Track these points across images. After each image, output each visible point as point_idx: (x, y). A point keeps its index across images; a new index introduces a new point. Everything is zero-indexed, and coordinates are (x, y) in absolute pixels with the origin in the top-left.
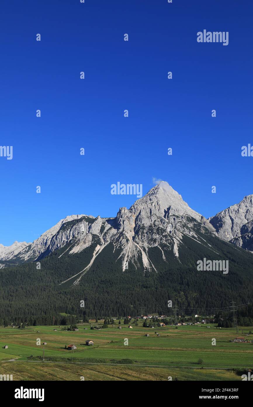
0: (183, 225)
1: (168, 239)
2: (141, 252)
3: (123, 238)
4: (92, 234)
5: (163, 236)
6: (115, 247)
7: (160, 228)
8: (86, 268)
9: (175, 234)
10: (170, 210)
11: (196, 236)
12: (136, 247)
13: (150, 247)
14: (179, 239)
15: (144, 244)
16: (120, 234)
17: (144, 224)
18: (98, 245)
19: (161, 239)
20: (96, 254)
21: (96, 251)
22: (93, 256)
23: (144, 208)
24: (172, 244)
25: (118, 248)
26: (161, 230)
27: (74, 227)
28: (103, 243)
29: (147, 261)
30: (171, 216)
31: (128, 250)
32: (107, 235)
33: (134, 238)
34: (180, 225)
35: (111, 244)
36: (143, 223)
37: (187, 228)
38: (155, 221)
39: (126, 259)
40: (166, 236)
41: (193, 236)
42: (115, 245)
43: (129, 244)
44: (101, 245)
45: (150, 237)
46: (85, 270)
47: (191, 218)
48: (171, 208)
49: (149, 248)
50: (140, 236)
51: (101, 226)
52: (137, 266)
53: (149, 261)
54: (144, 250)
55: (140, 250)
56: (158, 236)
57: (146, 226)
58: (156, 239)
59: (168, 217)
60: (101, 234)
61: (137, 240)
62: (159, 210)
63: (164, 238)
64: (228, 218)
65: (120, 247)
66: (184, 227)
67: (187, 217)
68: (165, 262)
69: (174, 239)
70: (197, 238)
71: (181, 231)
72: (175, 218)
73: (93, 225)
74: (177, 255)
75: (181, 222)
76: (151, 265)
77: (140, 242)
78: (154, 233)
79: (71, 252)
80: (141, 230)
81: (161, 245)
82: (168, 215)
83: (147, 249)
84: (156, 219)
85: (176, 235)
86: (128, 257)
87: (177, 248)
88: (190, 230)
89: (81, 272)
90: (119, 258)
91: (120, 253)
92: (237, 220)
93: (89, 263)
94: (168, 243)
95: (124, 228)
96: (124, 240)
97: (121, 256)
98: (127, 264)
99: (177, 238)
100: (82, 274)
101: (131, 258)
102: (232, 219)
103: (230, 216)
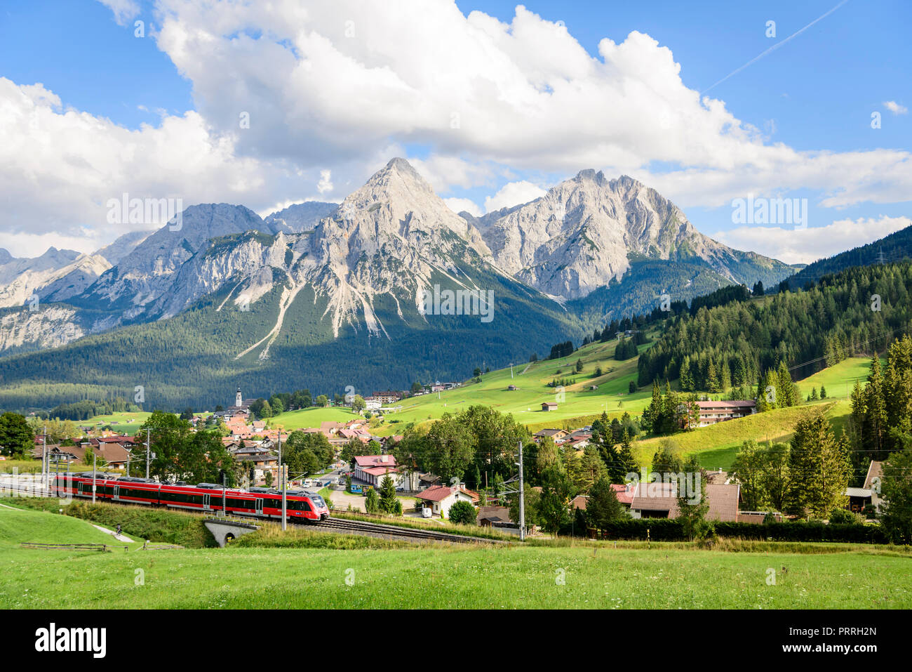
0: (433, 249)
1: (407, 279)
2: (362, 303)
3: (329, 278)
4: (271, 268)
5: (398, 273)
6: (316, 293)
7: (393, 259)
8: (273, 330)
9: (418, 270)
10: (411, 222)
11: (454, 270)
12: (354, 294)
13: (377, 293)
14: (425, 279)
15: (366, 288)
16: (323, 269)
17: (364, 251)
19: (395, 280)
20: (285, 305)
21: (283, 299)
22: (280, 309)
23: (364, 221)
24: (413, 289)
25: (322, 294)
26: (395, 262)
27: (235, 251)
28: (294, 284)
29: (372, 318)
30: (412, 232)
31: (340, 299)
32: (299, 269)
33: (348, 277)
34: (428, 249)
35: (308, 287)
36: (362, 250)
37: (441, 254)
38: (385, 244)
39: (337, 315)
40: (403, 274)
41: (450, 271)
42: (316, 290)
43: (341, 288)
44: (290, 288)
46: (272, 335)
47: (448, 232)
48: (413, 218)
49: (375, 296)
50: (359, 274)
51: (285, 251)
52: (357, 328)
53: (377, 320)
54: (367, 299)
55: (360, 299)
56: (389, 274)
57: (368, 254)
58: (387, 280)
59: (407, 234)
60: (288, 266)
61: (354, 281)
62: (390, 220)
63: (400, 278)
64: (516, 230)
65: (325, 293)
66: (434, 253)
67: (441, 230)
68: (401, 321)
69: (417, 278)
70: (457, 275)
72: (420, 236)
73: (271, 249)
75: (430, 244)
76: (379, 327)
77: (360, 285)
80: (360, 262)
81: (396, 289)
82: (408, 229)
83: (371, 298)
84: (386, 241)
86: (340, 311)
88: (445, 258)
89: (266, 338)
90: (325, 313)
91: (327, 305)
92: (530, 236)
93: (276, 322)
94: (407, 286)
95: (329, 258)
96: (330, 280)
97: (327, 310)
98: (340, 325)
99: (422, 276)
100: (268, 341)
101: (346, 314)
102: (522, 233)
103: (519, 227)
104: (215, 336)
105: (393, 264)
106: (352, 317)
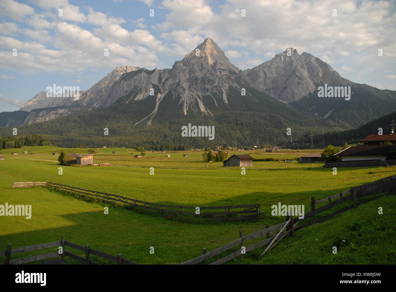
0: (228, 77)
1: (218, 89)
2: (197, 99)
4: (152, 84)
5: (213, 86)
6: (174, 95)
7: (211, 80)
8: (153, 112)
10: (217, 65)
11: (238, 87)
12: (192, 95)
13: (204, 95)
14: (226, 89)
15: (198, 93)
16: (177, 84)
17: (196, 76)
18: (159, 94)
19: (212, 89)
20: (159, 101)
21: (158, 98)
22: (157, 102)
24: (221, 93)
27: (135, 77)
28: (163, 91)
30: (218, 69)
31: (186, 97)
32: (165, 85)
33: (190, 87)
34: (225, 77)
35: (170, 92)
36: (196, 75)
37: (231, 80)
38: (206, 73)
39: (185, 105)
40: (216, 87)
41: (236, 87)
42: (174, 94)
43: (186, 93)
44: (161, 93)
45: (203, 87)
46: (153, 114)
47: (232, 71)
48: (217, 63)
50: (194, 86)
51: (158, 77)
52: (196, 110)
53: (205, 107)
54: (199, 98)
55: (196, 97)
56: (209, 86)
57: (198, 77)
58: (208, 89)
59: (215, 70)
60: (160, 83)
61: (192, 89)
62: (207, 64)
63: (214, 88)
64: (262, 72)
65: (178, 95)
66: (229, 79)
67: (229, 70)
68: (217, 107)
69: (222, 89)
71: (227, 83)
72: (221, 71)
73: (152, 76)
74: (226, 102)
75: (226, 75)
76: (207, 110)
77: (195, 91)
78: (206, 83)
79: (136, 99)
80: (195, 81)
81: (213, 93)
82: (216, 68)
83: (201, 97)
84: (206, 72)
85: (223, 85)
86: (187, 103)
87: (226, 97)
88: (233, 82)
89: (150, 115)
90: (179, 104)
91: (180, 100)
92: (269, 74)
93: (155, 108)
94: (218, 92)
95: (180, 79)
96: (180, 89)
97: (180, 102)
98: (187, 109)
99: (224, 88)
100: (151, 116)
101: (190, 104)
102: (265, 73)
103: (263, 71)
104: (124, 115)
105: (211, 82)
106: (193, 106)
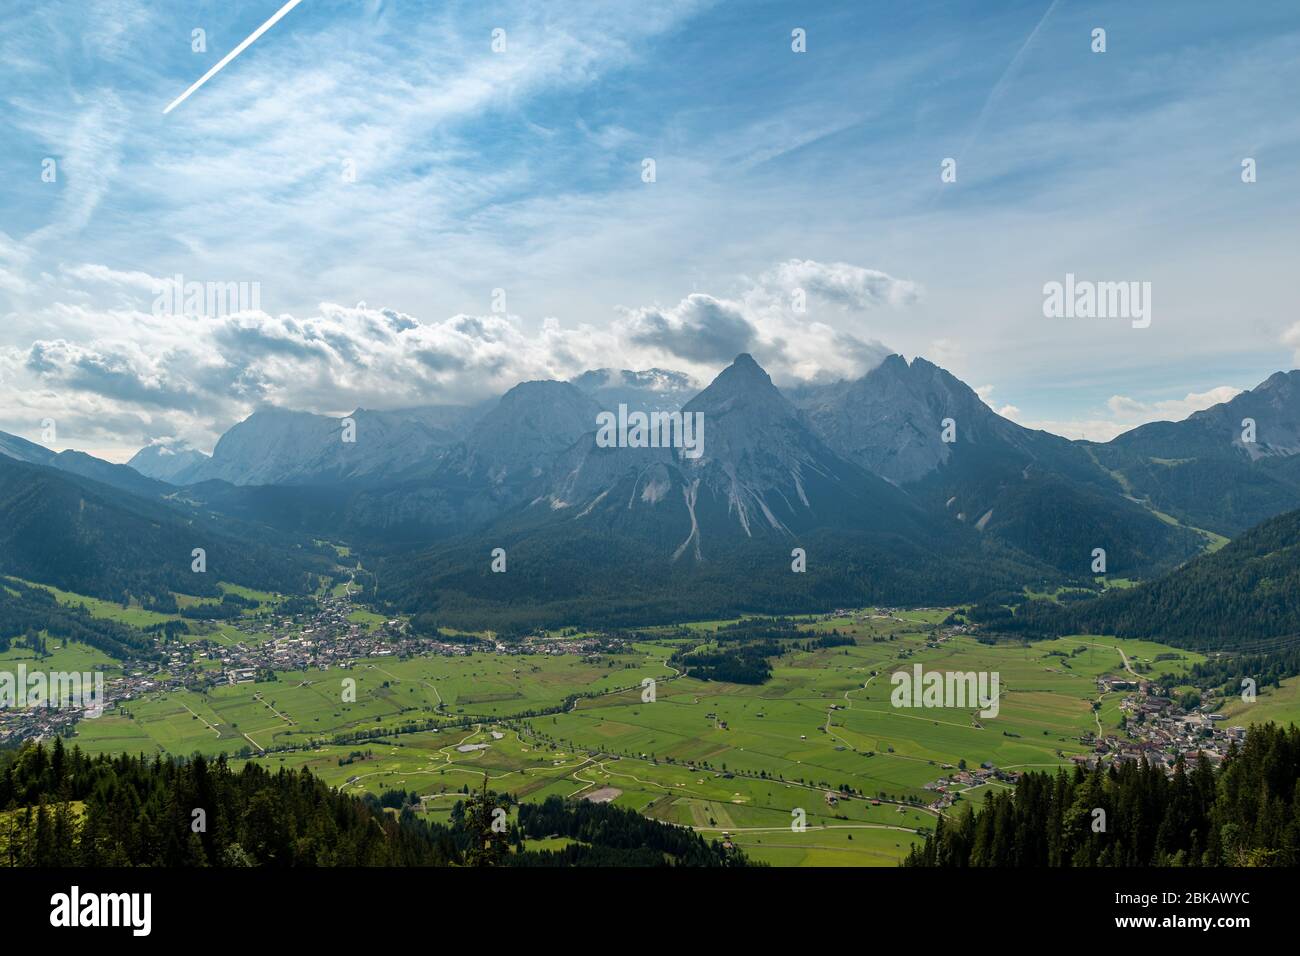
1: (785, 475)
5: (776, 469)
7: (769, 455)
8: (693, 531)
11: (811, 460)
12: (746, 490)
13: (765, 490)
14: (798, 473)
15: (755, 485)
17: (744, 449)
18: (684, 487)
19: (776, 475)
20: (691, 504)
22: (688, 506)
24: (793, 483)
29: (773, 517)
36: (742, 447)
38: (758, 441)
40: (781, 469)
43: (733, 485)
44: (687, 486)
45: (760, 472)
54: (759, 496)
55: (754, 496)
56: (770, 470)
57: (748, 451)
61: (743, 478)
63: (779, 473)
65: (721, 491)
68: (794, 515)
69: (793, 473)
70: (815, 465)
71: (794, 456)
74: (807, 503)
78: (765, 464)
79: (645, 498)
80: (743, 460)
81: (779, 485)
83: (762, 495)
85: (791, 463)
86: (743, 510)
87: (803, 491)
88: (801, 449)
89: (689, 539)
90: (730, 511)
91: (727, 504)
92: (856, 420)
93: (691, 520)
94: (788, 482)
97: (730, 508)
98: (748, 524)
99: (795, 470)
100: (694, 541)
101: (748, 512)
105: (771, 460)
106: (755, 516)
